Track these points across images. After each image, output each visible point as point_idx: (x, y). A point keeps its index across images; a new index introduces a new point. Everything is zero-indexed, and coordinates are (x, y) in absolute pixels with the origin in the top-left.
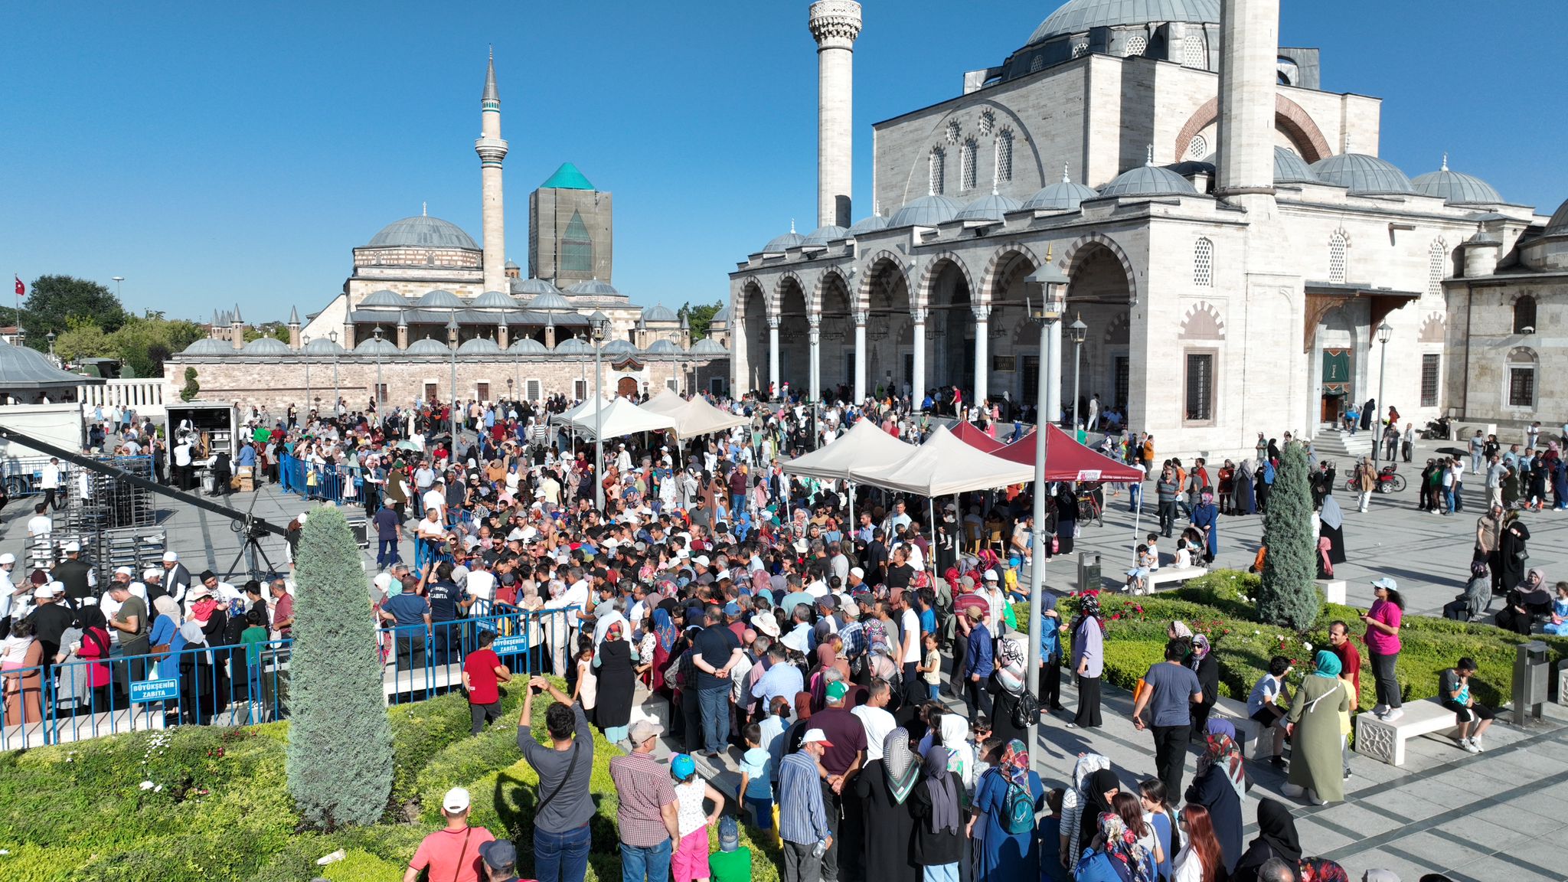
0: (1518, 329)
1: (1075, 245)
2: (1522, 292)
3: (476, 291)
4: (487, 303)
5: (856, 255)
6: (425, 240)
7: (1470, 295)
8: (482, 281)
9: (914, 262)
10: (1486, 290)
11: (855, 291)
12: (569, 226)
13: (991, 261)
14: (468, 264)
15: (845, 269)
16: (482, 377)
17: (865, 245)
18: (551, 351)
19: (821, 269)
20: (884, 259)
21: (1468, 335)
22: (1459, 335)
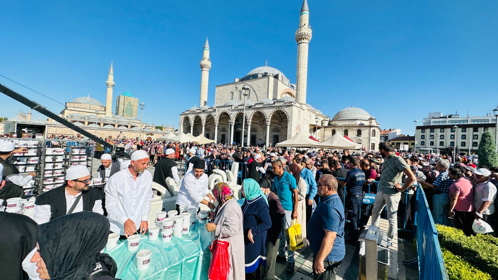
1: (274, 110)
2: (333, 129)
3: (103, 116)
4: (106, 119)
5: (216, 111)
6: (89, 102)
7: (324, 129)
8: (105, 114)
9: (232, 113)
10: (327, 128)
11: (216, 119)
12: (127, 105)
13: (253, 113)
14: (101, 110)
15: (213, 114)
16: (110, 134)
17: (219, 109)
18: (129, 129)
19: (206, 114)
20: (224, 112)
22: (323, 136)
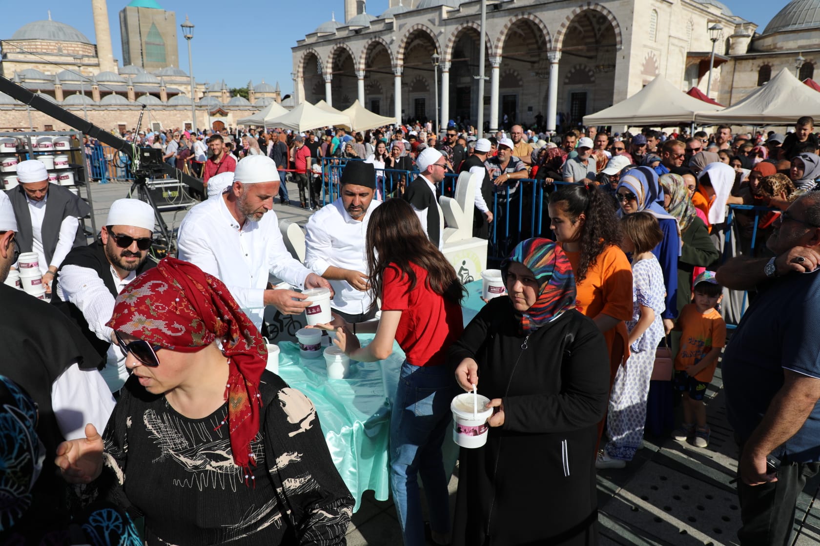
0: (760, 84)
1: (574, 12)
2: (764, 63)
3: (95, 71)
4: (104, 79)
5: (395, 28)
6: (54, 36)
7: (735, 65)
8: (98, 65)
9: (443, 30)
10: (744, 62)
11: (394, 53)
12: (149, 34)
13: (506, 26)
14: (87, 54)
15: (386, 38)
16: (121, 120)
17: (402, 21)
18: (165, 103)
19: (366, 40)
20: (418, 30)
21: (732, 88)
22: (727, 88)
